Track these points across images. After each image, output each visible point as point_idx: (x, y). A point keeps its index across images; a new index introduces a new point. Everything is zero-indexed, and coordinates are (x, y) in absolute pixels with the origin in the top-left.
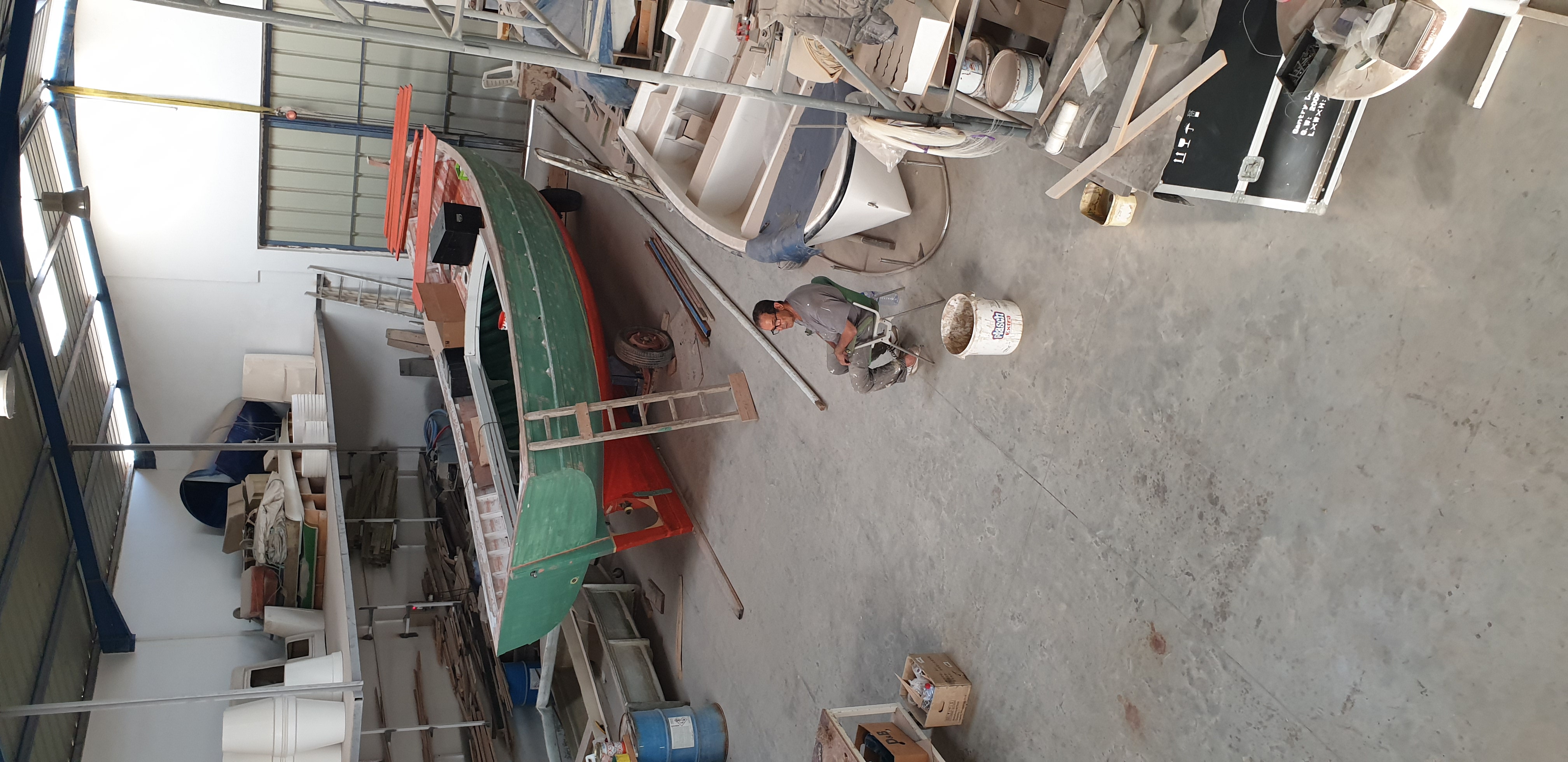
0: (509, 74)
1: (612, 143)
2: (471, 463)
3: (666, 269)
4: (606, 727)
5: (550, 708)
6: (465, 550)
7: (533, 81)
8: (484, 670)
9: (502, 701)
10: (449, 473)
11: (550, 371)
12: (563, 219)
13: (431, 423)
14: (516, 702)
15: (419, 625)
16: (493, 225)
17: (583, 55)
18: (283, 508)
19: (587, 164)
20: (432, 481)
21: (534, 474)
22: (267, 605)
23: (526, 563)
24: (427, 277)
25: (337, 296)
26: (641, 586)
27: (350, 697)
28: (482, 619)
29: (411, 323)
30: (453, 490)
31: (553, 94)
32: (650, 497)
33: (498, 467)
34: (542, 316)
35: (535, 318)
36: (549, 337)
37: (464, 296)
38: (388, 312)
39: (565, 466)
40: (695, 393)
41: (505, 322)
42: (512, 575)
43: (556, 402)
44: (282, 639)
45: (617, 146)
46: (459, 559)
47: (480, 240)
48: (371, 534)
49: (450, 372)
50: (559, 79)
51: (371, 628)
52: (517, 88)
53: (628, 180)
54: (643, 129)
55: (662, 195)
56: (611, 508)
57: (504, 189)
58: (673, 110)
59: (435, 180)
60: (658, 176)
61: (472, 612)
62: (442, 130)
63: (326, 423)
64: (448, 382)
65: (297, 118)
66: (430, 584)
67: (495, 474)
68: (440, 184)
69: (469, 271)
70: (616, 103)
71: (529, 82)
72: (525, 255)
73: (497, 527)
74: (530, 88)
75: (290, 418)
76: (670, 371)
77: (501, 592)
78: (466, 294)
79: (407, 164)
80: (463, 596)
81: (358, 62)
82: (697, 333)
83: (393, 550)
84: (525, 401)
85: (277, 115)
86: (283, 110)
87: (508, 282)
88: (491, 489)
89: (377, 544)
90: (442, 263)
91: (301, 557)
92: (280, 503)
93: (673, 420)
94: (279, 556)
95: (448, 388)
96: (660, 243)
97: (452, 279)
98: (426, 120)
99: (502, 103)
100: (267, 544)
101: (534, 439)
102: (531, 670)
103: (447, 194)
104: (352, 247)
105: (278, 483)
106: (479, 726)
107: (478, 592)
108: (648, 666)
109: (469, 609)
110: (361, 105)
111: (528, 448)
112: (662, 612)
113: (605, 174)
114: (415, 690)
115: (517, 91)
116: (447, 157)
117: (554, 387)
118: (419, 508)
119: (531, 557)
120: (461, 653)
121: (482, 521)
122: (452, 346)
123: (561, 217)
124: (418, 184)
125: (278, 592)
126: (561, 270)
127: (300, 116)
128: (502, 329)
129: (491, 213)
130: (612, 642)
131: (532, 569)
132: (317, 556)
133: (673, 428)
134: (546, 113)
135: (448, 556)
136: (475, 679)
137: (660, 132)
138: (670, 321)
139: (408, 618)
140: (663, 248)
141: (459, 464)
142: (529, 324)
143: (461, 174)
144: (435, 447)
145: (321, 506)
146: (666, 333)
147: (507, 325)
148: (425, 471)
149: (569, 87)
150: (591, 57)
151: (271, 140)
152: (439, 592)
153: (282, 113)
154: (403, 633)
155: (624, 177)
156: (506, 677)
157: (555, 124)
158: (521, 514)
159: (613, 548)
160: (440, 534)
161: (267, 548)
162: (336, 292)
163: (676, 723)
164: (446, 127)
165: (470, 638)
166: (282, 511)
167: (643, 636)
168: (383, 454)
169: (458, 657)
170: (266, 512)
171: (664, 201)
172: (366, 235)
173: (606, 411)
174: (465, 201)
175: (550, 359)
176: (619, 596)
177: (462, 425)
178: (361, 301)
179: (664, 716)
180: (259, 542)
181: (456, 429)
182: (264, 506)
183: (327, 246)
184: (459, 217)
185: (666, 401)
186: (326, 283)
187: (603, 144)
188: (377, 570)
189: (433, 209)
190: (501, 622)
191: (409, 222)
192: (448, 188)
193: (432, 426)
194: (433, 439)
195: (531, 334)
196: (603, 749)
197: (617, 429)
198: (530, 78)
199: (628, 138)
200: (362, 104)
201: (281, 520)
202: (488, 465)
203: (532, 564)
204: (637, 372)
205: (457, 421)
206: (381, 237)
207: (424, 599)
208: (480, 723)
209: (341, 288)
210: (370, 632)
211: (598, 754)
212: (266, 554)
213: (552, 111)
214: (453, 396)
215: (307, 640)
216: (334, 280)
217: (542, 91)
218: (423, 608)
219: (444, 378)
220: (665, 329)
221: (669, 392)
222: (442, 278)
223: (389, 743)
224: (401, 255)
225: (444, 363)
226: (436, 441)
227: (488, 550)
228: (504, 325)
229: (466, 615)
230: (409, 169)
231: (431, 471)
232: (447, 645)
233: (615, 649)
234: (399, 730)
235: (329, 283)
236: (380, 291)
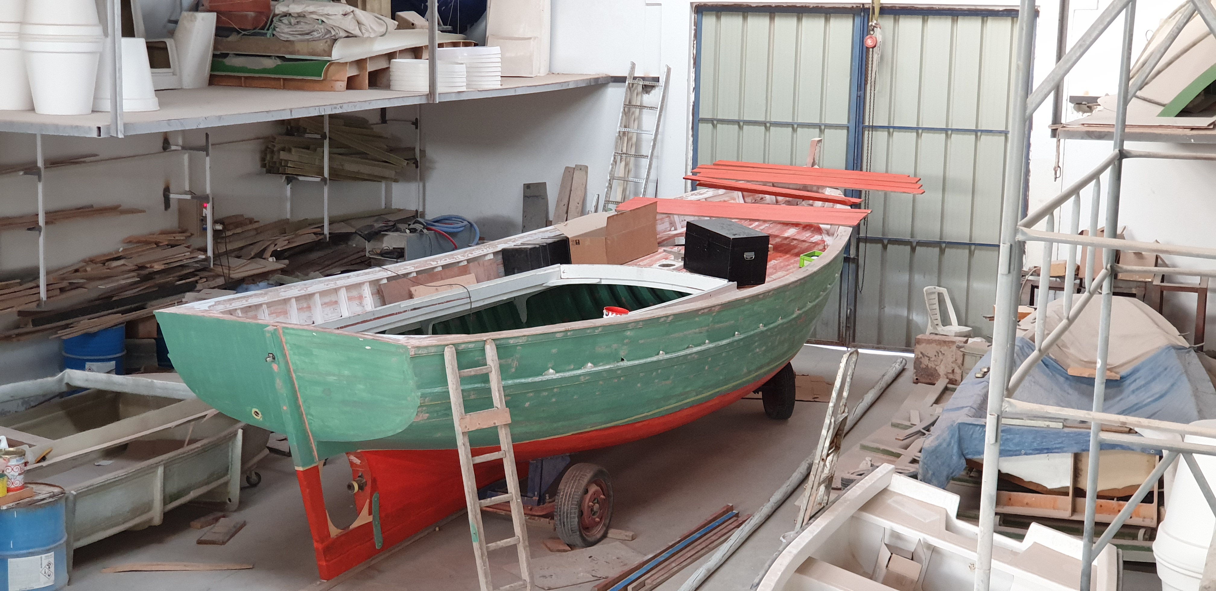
0: (946, 322)
1: (868, 459)
2: (415, 274)
3: (697, 535)
4: (44, 464)
5: (64, 389)
6: (283, 271)
7: (940, 354)
8: (114, 299)
9: (72, 324)
10: (391, 248)
11: (551, 374)
12: (752, 395)
13: (461, 224)
14: (68, 344)
15: (181, 212)
16: (744, 299)
17: (1009, 392)
18: (350, 36)
19: (841, 420)
20: (381, 227)
21: (413, 353)
22: (218, 17)
23: (287, 347)
24: (665, 215)
25: (630, 102)
26: (235, 511)
27: (103, 121)
28: (189, 295)
29: (596, 197)
30: (367, 255)
31: (924, 381)
32: (371, 516)
33: (412, 310)
34: (626, 363)
35: (622, 354)
36: (599, 373)
37: (641, 263)
38: (611, 167)
39: (423, 396)
40: (525, 574)
41: (614, 315)
42: (270, 328)
43: (510, 382)
44: (171, 34)
45: (864, 465)
46: (271, 263)
47: (720, 283)
48: (308, 148)
49: (538, 246)
50: (946, 389)
51: (180, 148)
52: (928, 333)
53: (824, 476)
54: (893, 499)
55: (807, 524)
56: (357, 461)
57: (793, 313)
58: (924, 539)
59: (796, 225)
60: (832, 518)
61: (197, 282)
62: (862, 235)
63: (464, 89)
64: (522, 244)
65: (868, 48)
66: (238, 225)
67: (402, 306)
68: (791, 232)
69: (678, 269)
70: (924, 463)
71: (938, 348)
72: (707, 341)
73: (328, 310)
74: (930, 350)
75: (466, 45)
76: (550, 544)
77: (240, 315)
78: (645, 266)
79: (815, 189)
80: (219, 270)
81: (947, 124)
82: (609, 580)
83: (284, 177)
84: (511, 341)
85: (870, 23)
86: (878, 31)
87: (671, 318)
88: (379, 302)
89: (293, 157)
90: (688, 235)
91: (282, 58)
92: (357, 32)
93: (487, 544)
94: (284, 31)
95: (515, 244)
96: (732, 526)
97: (665, 248)
98: (875, 212)
99: (905, 313)
100: (301, 16)
101: (460, 354)
102: (114, 363)
103: (778, 240)
104: (696, 120)
105: (383, 29)
106: (39, 293)
107: (225, 289)
108: (123, 523)
109: (201, 278)
110: (889, 129)
111: (448, 345)
112: (200, 542)
113: (830, 444)
114: (92, 206)
115: (923, 332)
116: (828, 240)
117: (530, 380)
118: (342, 210)
119: (294, 354)
120: (141, 267)
121: (336, 290)
122: (573, 249)
123: (756, 391)
124: (788, 203)
125: (233, 30)
126: (688, 389)
127: (871, 53)
128: (605, 311)
129: (760, 296)
130: (160, 471)
131: (278, 355)
132: (284, 79)
133: (476, 545)
134: (897, 372)
135: (275, 249)
136: (104, 287)
137: (892, 521)
138: (623, 541)
139: (192, 197)
140: (725, 531)
141: (405, 260)
142: (615, 346)
143: (806, 258)
144: (428, 229)
145: (352, 84)
146: (604, 536)
147: (610, 317)
148: (393, 218)
149: (937, 401)
150: (1008, 402)
151: (836, 17)
152: (226, 237)
153: (873, 30)
154: (171, 191)
155: (826, 471)
156: (106, 329)
157: (883, 384)
158: (357, 338)
159: (303, 466)
160: (306, 237)
161: (296, 15)
162: (636, 101)
163: (45, 563)
164: (867, 240)
165: (160, 280)
166: (345, 34)
167: (167, 515)
168: (416, 163)
169: (135, 263)
170: (345, 15)
171: (798, 526)
172: (714, 138)
173: (498, 449)
174: (771, 264)
175: (567, 374)
176: (224, 479)
177: (466, 263)
178: (624, 133)
179: (57, 547)
180: (304, 6)
181: (460, 255)
182: (352, 12)
183: (697, 89)
184: (749, 255)
185: (513, 535)
186: (647, 89)
187: (864, 448)
188: (258, 157)
189: (757, 223)
190: (204, 316)
191: (736, 192)
192: (785, 242)
193: (456, 225)
194: (439, 227)
195: (601, 349)
196: (15, 460)
197: (474, 465)
198: (944, 349)
199: (880, 478)
200: (891, 130)
201: (333, 33)
202: (411, 296)
203: (285, 356)
204: (547, 495)
205: (471, 256)
206: (712, 156)
207: (218, 216)
208: (43, 295)
209: (642, 107)
210: (173, 148)
211: (7, 453)
212: (287, 15)
213: (901, 380)
214: (504, 252)
215: (168, 66)
216: (652, 98)
217: (927, 366)
218: (206, 217)
219: (528, 238)
220: (609, 535)
221: (526, 537)
222: (661, 236)
223: (21, 173)
224: (689, 182)
225: (549, 238)
226: (435, 231)
227: (298, 299)
228: (610, 313)
229: (193, 274)
230: (808, 191)
231: (394, 225)
232: (152, 248)
233: (152, 474)
234: (40, 186)
235: (648, 92)
236: (638, 156)
